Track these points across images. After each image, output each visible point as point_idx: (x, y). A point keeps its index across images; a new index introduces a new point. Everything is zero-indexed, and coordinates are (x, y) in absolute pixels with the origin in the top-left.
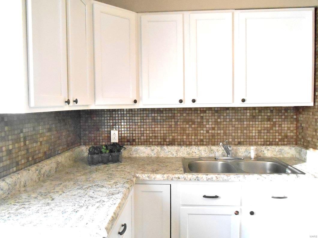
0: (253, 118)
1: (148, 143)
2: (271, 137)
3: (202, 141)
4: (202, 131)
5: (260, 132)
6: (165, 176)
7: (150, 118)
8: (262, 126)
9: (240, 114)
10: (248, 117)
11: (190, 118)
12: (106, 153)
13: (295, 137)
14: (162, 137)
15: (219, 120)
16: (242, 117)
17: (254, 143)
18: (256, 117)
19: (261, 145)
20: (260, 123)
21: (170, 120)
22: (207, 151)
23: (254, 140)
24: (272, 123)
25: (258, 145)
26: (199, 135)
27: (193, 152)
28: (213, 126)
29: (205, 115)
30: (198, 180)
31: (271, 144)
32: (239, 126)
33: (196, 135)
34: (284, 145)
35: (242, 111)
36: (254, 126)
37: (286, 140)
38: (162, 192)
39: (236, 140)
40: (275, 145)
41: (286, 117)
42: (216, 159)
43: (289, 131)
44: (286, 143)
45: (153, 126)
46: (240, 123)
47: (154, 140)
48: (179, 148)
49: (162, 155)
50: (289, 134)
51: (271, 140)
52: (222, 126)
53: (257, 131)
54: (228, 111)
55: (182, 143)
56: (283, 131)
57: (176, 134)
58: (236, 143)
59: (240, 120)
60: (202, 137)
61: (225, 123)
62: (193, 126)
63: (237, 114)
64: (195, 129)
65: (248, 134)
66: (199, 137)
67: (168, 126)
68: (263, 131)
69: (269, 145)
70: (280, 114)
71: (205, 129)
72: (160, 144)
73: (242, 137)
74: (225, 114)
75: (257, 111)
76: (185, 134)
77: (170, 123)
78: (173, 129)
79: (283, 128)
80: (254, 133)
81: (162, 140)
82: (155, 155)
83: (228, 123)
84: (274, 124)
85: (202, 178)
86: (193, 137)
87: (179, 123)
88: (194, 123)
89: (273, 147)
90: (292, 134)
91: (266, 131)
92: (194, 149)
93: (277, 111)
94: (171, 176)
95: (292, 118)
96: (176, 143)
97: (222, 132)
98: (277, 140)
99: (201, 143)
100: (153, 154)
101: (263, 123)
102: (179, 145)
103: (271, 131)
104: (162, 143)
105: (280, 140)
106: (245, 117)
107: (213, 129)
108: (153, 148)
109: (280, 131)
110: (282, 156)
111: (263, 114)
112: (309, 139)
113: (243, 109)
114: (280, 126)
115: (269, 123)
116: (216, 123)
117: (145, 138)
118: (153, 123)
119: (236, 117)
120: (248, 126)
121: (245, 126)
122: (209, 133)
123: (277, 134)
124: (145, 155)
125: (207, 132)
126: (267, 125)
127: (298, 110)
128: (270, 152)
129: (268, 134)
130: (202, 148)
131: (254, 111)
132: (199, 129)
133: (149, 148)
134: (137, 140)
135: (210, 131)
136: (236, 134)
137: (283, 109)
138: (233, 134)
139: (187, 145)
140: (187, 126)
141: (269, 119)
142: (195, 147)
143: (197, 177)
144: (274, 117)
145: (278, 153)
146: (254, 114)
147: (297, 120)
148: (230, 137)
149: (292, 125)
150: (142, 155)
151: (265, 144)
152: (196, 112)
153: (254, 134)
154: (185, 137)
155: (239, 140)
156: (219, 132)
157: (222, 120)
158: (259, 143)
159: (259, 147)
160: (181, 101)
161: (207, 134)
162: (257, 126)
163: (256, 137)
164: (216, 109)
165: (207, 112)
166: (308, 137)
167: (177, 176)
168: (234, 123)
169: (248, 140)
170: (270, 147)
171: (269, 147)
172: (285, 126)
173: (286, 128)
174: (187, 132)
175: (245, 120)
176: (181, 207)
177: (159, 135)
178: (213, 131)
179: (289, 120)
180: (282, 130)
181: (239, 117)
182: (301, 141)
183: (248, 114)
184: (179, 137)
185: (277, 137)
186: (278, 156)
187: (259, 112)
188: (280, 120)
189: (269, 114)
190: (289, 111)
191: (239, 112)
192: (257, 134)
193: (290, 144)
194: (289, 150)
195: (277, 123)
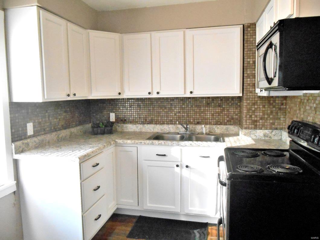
0: (208, 104)
1: (135, 122)
2: (221, 119)
3: (171, 121)
4: (171, 114)
5: (213, 115)
6: (133, 141)
7: (136, 104)
8: (215, 110)
9: (198, 102)
10: (204, 104)
11: (163, 104)
13: (239, 119)
14: (144, 118)
15: (183, 106)
16: (200, 104)
17: (208, 123)
18: (210, 104)
19: (214, 124)
20: (213, 108)
21: (149, 106)
22: (174, 128)
23: (208, 121)
24: (222, 108)
25: (212, 124)
26: (169, 116)
27: (164, 129)
28: (179, 110)
29: (173, 102)
30: (153, 144)
31: (221, 124)
32: (198, 110)
33: (167, 117)
34: (231, 124)
35: (200, 100)
36: (209, 110)
37: (232, 121)
38: (132, 151)
39: (196, 121)
40: (224, 124)
41: (232, 104)
42: (178, 133)
43: (234, 115)
44: (232, 123)
45: (138, 110)
46: (198, 108)
47: (138, 120)
48: (155, 126)
49: (143, 130)
50: (234, 117)
51: (221, 121)
52: (185, 110)
53: (211, 115)
54: (190, 100)
55: (158, 122)
56: (230, 115)
57: (153, 116)
58: (196, 123)
59: (199, 107)
60: (171, 119)
61: (187, 108)
62: (165, 110)
63: (196, 102)
64: (167, 113)
65: (204, 117)
66: (169, 118)
67: (148, 110)
68: (215, 115)
69: (220, 125)
70: (228, 102)
71: (173, 112)
73: (200, 119)
74: (188, 102)
76: (159, 116)
77: (149, 108)
78: (151, 112)
79: (230, 113)
80: (209, 116)
81: (144, 120)
82: (139, 131)
83: (190, 108)
84: (224, 109)
85: (155, 143)
86: (165, 118)
87: (155, 108)
88: (166, 108)
89: (222, 126)
90: (237, 117)
91: (217, 114)
92: (165, 126)
93: (226, 100)
94: (137, 141)
95: (237, 105)
96: (154, 122)
97: (186, 114)
98: (226, 121)
99: (171, 122)
100: (137, 130)
101: (215, 108)
102: (156, 124)
103: (221, 115)
104: (144, 122)
105: (228, 121)
107: (179, 112)
108: (137, 125)
109: (228, 115)
110: (228, 133)
111: (215, 102)
112: (242, 120)
113: (200, 98)
114: (228, 110)
115: (219, 108)
116: (182, 108)
117: (133, 118)
118: (138, 108)
119: (196, 104)
120: (205, 110)
121: (202, 110)
122: (176, 115)
123: (226, 117)
124: (132, 130)
125: (175, 115)
126: (218, 110)
128: (219, 129)
129: (219, 117)
130: (170, 126)
131: (208, 100)
132: (169, 112)
133: (135, 126)
134: (127, 120)
135: (177, 114)
136: (196, 116)
137: (230, 98)
138: (194, 116)
139: (161, 124)
140: (161, 110)
141: (220, 106)
142: (166, 125)
143: (152, 142)
144: (224, 104)
145: (225, 131)
146: (209, 102)
147: (240, 106)
148: (192, 118)
149: (237, 110)
150: (130, 130)
151: (216, 124)
152: (167, 100)
154: (159, 118)
155: (198, 121)
156: (183, 114)
157: (185, 106)
158: (213, 123)
159: (211, 126)
160: (149, 93)
161: (175, 116)
162: (211, 110)
163: (210, 119)
164: (181, 98)
165: (175, 100)
167: (140, 141)
168: (194, 108)
169: (204, 121)
170: (220, 126)
171: (218, 126)
172: (232, 110)
173: (232, 113)
174: (161, 114)
175: (202, 106)
176: (144, 161)
177: (142, 116)
178: (179, 114)
179: (234, 106)
180: (229, 114)
181: (198, 104)
183: (204, 102)
184: (156, 118)
185: (226, 119)
187: (212, 101)
188: (228, 106)
189: (219, 102)
190: (234, 100)
191: (198, 100)
192: (211, 117)
193: (235, 124)
194: (233, 129)
195: (226, 108)
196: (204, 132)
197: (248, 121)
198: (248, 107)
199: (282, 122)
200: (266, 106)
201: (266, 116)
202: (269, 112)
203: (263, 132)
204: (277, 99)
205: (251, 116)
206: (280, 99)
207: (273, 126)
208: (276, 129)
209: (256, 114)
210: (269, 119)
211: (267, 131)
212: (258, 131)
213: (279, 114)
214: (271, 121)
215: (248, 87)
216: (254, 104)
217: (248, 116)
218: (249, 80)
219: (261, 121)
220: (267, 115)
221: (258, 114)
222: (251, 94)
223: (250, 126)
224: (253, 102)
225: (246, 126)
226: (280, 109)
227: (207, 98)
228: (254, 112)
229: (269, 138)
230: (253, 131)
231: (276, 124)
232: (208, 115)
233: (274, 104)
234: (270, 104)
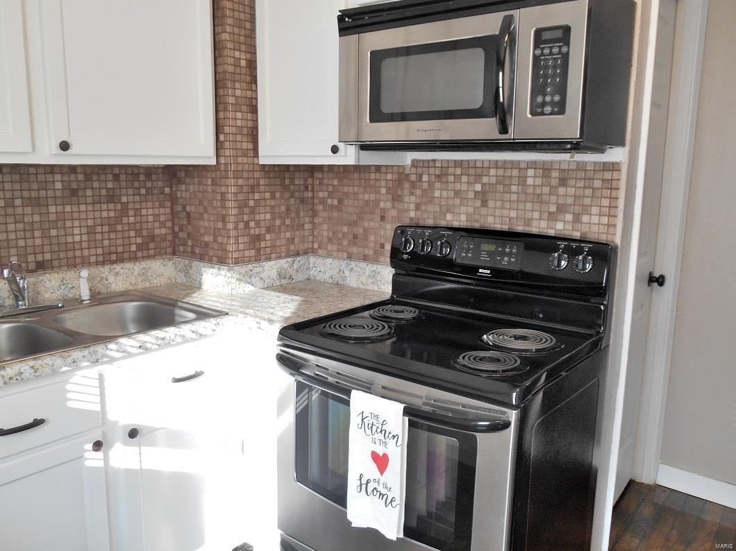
0: (73, 194)
5: (91, 231)
8: (97, 214)
9: (35, 186)
10: (59, 194)
13: (170, 237)
16: (43, 193)
17: (78, 260)
18: (81, 193)
19: (97, 263)
20: (90, 208)
23: (78, 253)
24: (119, 207)
25: (90, 264)
31: (120, 260)
32: (37, 218)
34: (149, 257)
35: (41, 178)
36: (76, 215)
37: (152, 245)
39: (31, 258)
40: (130, 259)
41: (149, 191)
43: (157, 225)
44: (152, 252)
46: (37, 210)
50: (157, 232)
51: (120, 249)
53: (84, 230)
56: (145, 226)
58: (32, 266)
59: (36, 203)
63: (25, 185)
65: (63, 240)
68: (99, 229)
69: (115, 262)
70: (136, 184)
73: (47, 248)
75: (81, 177)
79: (144, 219)
80: (78, 235)
84: (125, 209)
89: (128, 265)
90: (163, 231)
91: (106, 228)
93: (130, 178)
95: (163, 193)
98: (134, 248)
101: (97, 207)
103: (119, 227)
105: (140, 247)
106: (50, 193)
109: (138, 226)
110: (147, 285)
111: (96, 185)
112: (207, 238)
113: (41, 170)
114: (137, 212)
115: (111, 206)
119: (26, 194)
120: (61, 217)
121: (53, 217)
123: (132, 234)
126: (108, 211)
127: (173, 173)
128: (121, 277)
129: (113, 236)
131: (73, 177)
136: (30, 242)
137: (142, 171)
138: (21, 243)
141: (111, 198)
144: (124, 191)
145: (140, 279)
146: (74, 186)
147: (173, 199)
148: (13, 251)
149: (162, 210)
151: (107, 260)
153: (77, 238)
155: (40, 258)
158: (93, 259)
159: (95, 271)
162: (83, 216)
163: (85, 245)
166: (202, 235)
168: (19, 211)
169: (62, 255)
170: (121, 265)
171: (118, 267)
172: (148, 212)
173: (151, 219)
175: (50, 201)
179: (155, 198)
180: (141, 222)
181: (34, 194)
182: (185, 245)
183: (58, 185)
185: (133, 240)
186: (140, 286)
187: (86, 180)
188: (137, 198)
189: (110, 185)
190: (154, 177)
191: (32, 178)
192: (85, 238)
193: (160, 254)
194: (163, 269)
195: (131, 206)
196: (85, 294)
197: (241, 240)
198: (241, 197)
199: (307, 233)
200: (278, 195)
201: (278, 222)
202: (283, 209)
203: (275, 267)
204: (297, 174)
205: (247, 226)
206: (302, 174)
207: (292, 247)
208: (298, 254)
209: (257, 217)
210: (283, 228)
211: (283, 263)
212: (267, 265)
213: (302, 214)
214: (288, 235)
215: (239, 138)
216: (253, 188)
217: (241, 225)
218: (239, 115)
219: (268, 236)
220: (280, 217)
221: (262, 217)
222: (245, 160)
223: (247, 253)
224: (251, 182)
225: (236, 255)
226: (303, 201)
227: (66, 170)
228: (253, 212)
229: (288, 281)
230: (256, 268)
231: (297, 241)
232: (77, 231)
233: (292, 187)
234: (285, 188)
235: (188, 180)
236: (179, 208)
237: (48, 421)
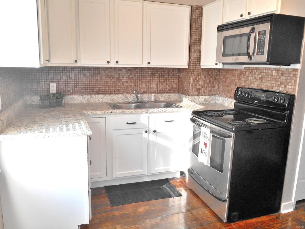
0: (153, 75)
1: (80, 93)
2: (164, 88)
3: (119, 90)
4: (119, 84)
5: (157, 84)
7: (82, 74)
8: (159, 80)
9: (144, 72)
10: (150, 74)
11: (111, 74)
12: (53, 99)
13: (177, 88)
14: (91, 89)
15: (131, 76)
16: (146, 74)
17: (153, 92)
18: (155, 74)
19: (157, 93)
20: (157, 78)
21: (97, 76)
22: (123, 97)
23: (153, 90)
24: (164, 79)
26: (117, 86)
27: (113, 98)
28: (127, 80)
29: (121, 72)
31: (164, 93)
32: (144, 80)
33: (115, 87)
34: (171, 93)
35: (146, 70)
36: (153, 80)
37: (172, 90)
38: (100, 122)
39: (142, 90)
40: (166, 93)
41: (173, 75)
42: (129, 102)
43: (174, 84)
44: (172, 91)
45: (84, 80)
46: (144, 78)
47: (84, 91)
48: (104, 96)
49: (92, 101)
50: (174, 86)
51: (164, 90)
52: (133, 80)
53: (155, 84)
54: (137, 70)
55: (105, 93)
56: (171, 84)
57: (101, 86)
58: (142, 92)
60: (119, 88)
61: (135, 78)
62: (113, 80)
63: (142, 72)
64: (115, 82)
65: (150, 86)
66: (117, 88)
67: (95, 80)
68: (159, 84)
69: (162, 93)
70: (169, 73)
71: (121, 82)
72: (89, 93)
73: (146, 88)
74: (135, 72)
75: (155, 70)
76: (107, 86)
77: (97, 78)
78: (99, 82)
79: (171, 82)
81: (91, 91)
82: (86, 102)
83: (137, 78)
84: (166, 79)
85: (126, 112)
86: (113, 88)
87: (103, 78)
88: (114, 78)
90: (176, 86)
91: (160, 84)
92: (114, 96)
93: (168, 71)
95: (176, 75)
96: (101, 92)
97: (133, 84)
98: (167, 90)
99: (118, 92)
100: (84, 101)
101: (159, 78)
102: (103, 94)
103: (164, 84)
104: (91, 93)
105: (169, 90)
106: (148, 74)
107: (127, 82)
108: (84, 96)
109: (169, 84)
110: (170, 100)
111: (159, 73)
112: (186, 88)
113: (146, 69)
114: (169, 80)
115: (162, 78)
116: (129, 78)
117: (78, 89)
118: (84, 78)
119: (142, 74)
120: (150, 81)
121: (148, 80)
122: (124, 85)
123: (167, 86)
124: (79, 102)
125: (123, 84)
126: (161, 80)
127: (180, 70)
128: (163, 97)
129: (162, 86)
130: (119, 96)
131: (153, 70)
132: (117, 82)
133: (81, 96)
134: (71, 91)
135: (125, 84)
136: (142, 86)
137: (171, 69)
138: (140, 86)
139: (109, 94)
140: (109, 80)
141: (163, 76)
142: (115, 95)
143: (123, 112)
144: (166, 75)
145: (168, 98)
146: (154, 73)
147: (179, 77)
148: (138, 88)
149: (176, 80)
150: (76, 102)
151: (160, 92)
152: (115, 70)
153: (153, 86)
154: (107, 88)
155: (144, 90)
156: (131, 84)
157: (133, 76)
158: (156, 92)
159: (156, 95)
160: (108, 62)
161: (123, 86)
162: (155, 80)
164: (129, 68)
165: (123, 70)
166: (185, 87)
168: (141, 78)
169: (149, 90)
170: (163, 94)
171: (162, 94)
172: (172, 80)
173: (173, 82)
174: (109, 84)
175: (148, 76)
176: (113, 131)
177: (89, 86)
178: (127, 84)
179: (174, 77)
181: (144, 74)
182: (181, 90)
183: (150, 72)
184: (103, 88)
185: (167, 88)
186: (168, 100)
187: (157, 71)
188: (169, 77)
189: (162, 73)
190: (174, 71)
191: (144, 70)
192: (155, 86)
193: (175, 92)
194: (174, 96)
195: (167, 79)
196: (153, 100)
197: (193, 89)
198: (194, 77)
199: (216, 89)
200: (206, 77)
201: (206, 85)
202: (208, 81)
203: (204, 98)
204: (214, 71)
205: (196, 85)
206: (215, 71)
207: (210, 93)
208: (212, 95)
209: (199, 83)
210: (208, 87)
211: (206, 97)
212: (201, 97)
213: (215, 83)
214: (209, 89)
215: (195, 60)
216: (198, 75)
217: (194, 85)
218: (195, 54)
219: (202, 89)
220: (207, 84)
221: (201, 83)
222: (196, 67)
223: (195, 93)
224: (198, 73)
225: (192, 93)
226: (215, 79)
227: (152, 69)
228: (198, 81)
229: (208, 103)
230: (197, 98)
231: (212, 91)
232: (153, 84)
233: (212, 75)
234: (209, 75)
235: (183, 72)
236: (180, 80)
237: (137, 124)
